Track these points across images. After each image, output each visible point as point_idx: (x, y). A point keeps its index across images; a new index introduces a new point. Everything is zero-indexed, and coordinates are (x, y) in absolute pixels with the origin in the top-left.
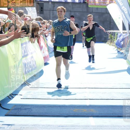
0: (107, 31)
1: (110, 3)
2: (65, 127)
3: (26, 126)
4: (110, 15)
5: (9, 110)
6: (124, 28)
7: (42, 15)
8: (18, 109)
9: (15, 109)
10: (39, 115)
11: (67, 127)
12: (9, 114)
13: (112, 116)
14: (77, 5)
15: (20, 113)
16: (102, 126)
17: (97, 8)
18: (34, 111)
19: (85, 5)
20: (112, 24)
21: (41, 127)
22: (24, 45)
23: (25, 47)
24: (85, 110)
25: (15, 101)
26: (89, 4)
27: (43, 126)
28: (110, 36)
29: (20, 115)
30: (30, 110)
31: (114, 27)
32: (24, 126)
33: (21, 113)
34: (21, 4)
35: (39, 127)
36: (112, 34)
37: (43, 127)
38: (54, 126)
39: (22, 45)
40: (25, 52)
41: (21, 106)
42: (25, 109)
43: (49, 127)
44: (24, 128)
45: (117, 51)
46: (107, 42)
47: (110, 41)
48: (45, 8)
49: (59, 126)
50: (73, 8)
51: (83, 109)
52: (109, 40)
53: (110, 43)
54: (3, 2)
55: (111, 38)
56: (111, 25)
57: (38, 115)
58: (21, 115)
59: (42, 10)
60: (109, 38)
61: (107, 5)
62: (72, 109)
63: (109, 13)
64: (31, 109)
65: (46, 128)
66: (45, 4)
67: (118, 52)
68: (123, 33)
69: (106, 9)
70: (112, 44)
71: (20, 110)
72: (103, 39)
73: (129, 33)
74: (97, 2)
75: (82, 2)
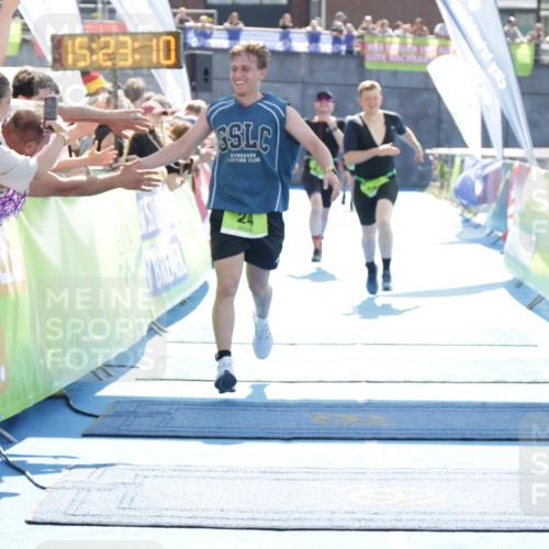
0: (428, 151)
1: (439, 54)
2: (285, 476)
3: (153, 470)
4: (439, 97)
5: (97, 416)
7: (206, 95)
8: (128, 414)
9: (117, 415)
10: (196, 434)
11: (290, 476)
12: (97, 432)
13: (443, 436)
14: (328, 63)
15: (136, 426)
16: (407, 473)
17: (395, 74)
18: (181, 421)
19: (353, 64)
20: (445, 125)
21: (205, 474)
22: (146, 200)
23: (148, 205)
24: (351, 419)
26: (368, 58)
27: (210, 471)
28: (439, 168)
29: (132, 433)
30: (168, 417)
31: (452, 137)
32: (147, 470)
33: (136, 428)
34: (137, 57)
35: (197, 474)
36: (446, 162)
37: (211, 474)
38: (246, 472)
39: (139, 196)
40: (148, 222)
41: (135, 405)
42: (151, 415)
43: (231, 474)
44: (146, 477)
45: (460, 219)
46: (429, 189)
47: (438, 184)
48: (216, 71)
49: (265, 472)
50: (312, 72)
51: (342, 416)
52: (435, 180)
53: (436, 192)
54: (74, 53)
55: (442, 175)
56: (442, 130)
57: (191, 434)
58: (136, 433)
59: (206, 80)
60: (436, 173)
61: (430, 61)
62: (306, 415)
63: (434, 90)
64: (171, 414)
65: (223, 478)
66: (217, 59)
67: (467, 221)
68: (484, 157)
69: (427, 76)
70: (444, 193)
71: (132, 418)
72: (415, 178)
73: (504, 158)
74: (394, 50)
75: (343, 53)
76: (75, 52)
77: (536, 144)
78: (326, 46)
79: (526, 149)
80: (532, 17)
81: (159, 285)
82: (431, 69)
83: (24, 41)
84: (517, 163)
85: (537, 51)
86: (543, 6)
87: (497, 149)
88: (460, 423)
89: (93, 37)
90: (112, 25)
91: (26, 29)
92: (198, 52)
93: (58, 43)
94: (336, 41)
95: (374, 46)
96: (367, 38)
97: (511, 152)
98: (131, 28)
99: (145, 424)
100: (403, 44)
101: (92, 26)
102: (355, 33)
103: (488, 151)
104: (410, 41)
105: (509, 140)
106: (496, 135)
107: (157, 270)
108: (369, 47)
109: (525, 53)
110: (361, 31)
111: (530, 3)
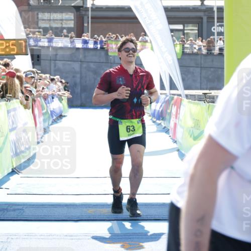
2: (75, 237)
3: (15, 235)
6: (162, 87)
7: (38, 67)
10: (35, 219)
11: (78, 237)
13: (147, 219)
14: (92, 53)
18: (28, 213)
19: (103, 53)
21: (39, 237)
22: (12, 113)
23: (13, 116)
26: (110, 50)
27: (41, 235)
29: (6, 219)
30: (22, 211)
32: (13, 235)
33: (7, 216)
34: (7, 50)
35: (36, 237)
37: (42, 237)
38: (58, 236)
39: (8, 112)
40: (13, 123)
41: (7, 206)
42: (14, 210)
43: (50, 237)
44: (12, 239)
49: (66, 236)
50: (85, 57)
51: (101, 210)
57: (33, 219)
58: (8, 219)
59: (38, 60)
62: (85, 210)
65: (48, 239)
67: (154, 122)
68: (161, 94)
71: (6, 212)
73: (170, 94)
75: (99, 48)
77: (186, 88)
78: (91, 45)
80: (181, 33)
81: (18, 151)
84: (176, 97)
86: (186, 28)
87: (167, 91)
92: (34, 48)
94: (95, 43)
95: (113, 46)
96: (109, 42)
97: (174, 92)
99: (12, 214)
102: (104, 40)
103: (163, 92)
105: (173, 86)
106: (167, 84)
107: (17, 144)
108: (110, 46)
109: (178, 48)
110: (106, 39)
111: (180, 27)
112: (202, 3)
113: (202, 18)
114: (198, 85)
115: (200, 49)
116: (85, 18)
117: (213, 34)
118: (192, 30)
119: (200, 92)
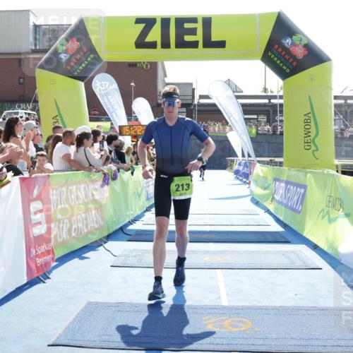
1: (230, 131)
4: (230, 143)
5: (131, 235)
6: (243, 156)
8: (140, 234)
9: (137, 235)
15: (142, 238)
17: (217, 136)
24: (205, 236)
25: (137, 226)
26: (209, 132)
28: (230, 163)
31: (233, 154)
32: (145, 251)
36: (232, 161)
41: (143, 231)
42: (147, 235)
44: (145, 253)
46: (227, 169)
47: (230, 168)
51: (202, 235)
53: (229, 170)
55: (231, 165)
56: (232, 153)
60: (229, 165)
61: (227, 133)
63: (228, 141)
69: (226, 137)
70: (231, 170)
71: (141, 236)
72: (223, 166)
74: (217, 129)
76: (126, 130)
77: (257, 156)
79: (253, 158)
80: (256, 121)
82: (228, 135)
83: (111, 127)
84: (252, 162)
85: (257, 130)
86: (259, 117)
87: (246, 158)
88: (237, 237)
89: (130, 126)
90: (136, 123)
91: (112, 124)
93: (121, 127)
95: (211, 129)
96: (209, 126)
97: (250, 159)
98: (142, 124)
99: (146, 238)
100: (219, 128)
101: (131, 123)
102: (206, 125)
103: (244, 159)
104: (221, 127)
105: (249, 156)
106: (246, 154)
109: (254, 131)
111: (255, 117)
112: (270, 102)
113: (269, 111)
114: (267, 154)
115: (268, 131)
116: (194, 112)
117: (277, 121)
118: (263, 118)
119: (268, 159)
